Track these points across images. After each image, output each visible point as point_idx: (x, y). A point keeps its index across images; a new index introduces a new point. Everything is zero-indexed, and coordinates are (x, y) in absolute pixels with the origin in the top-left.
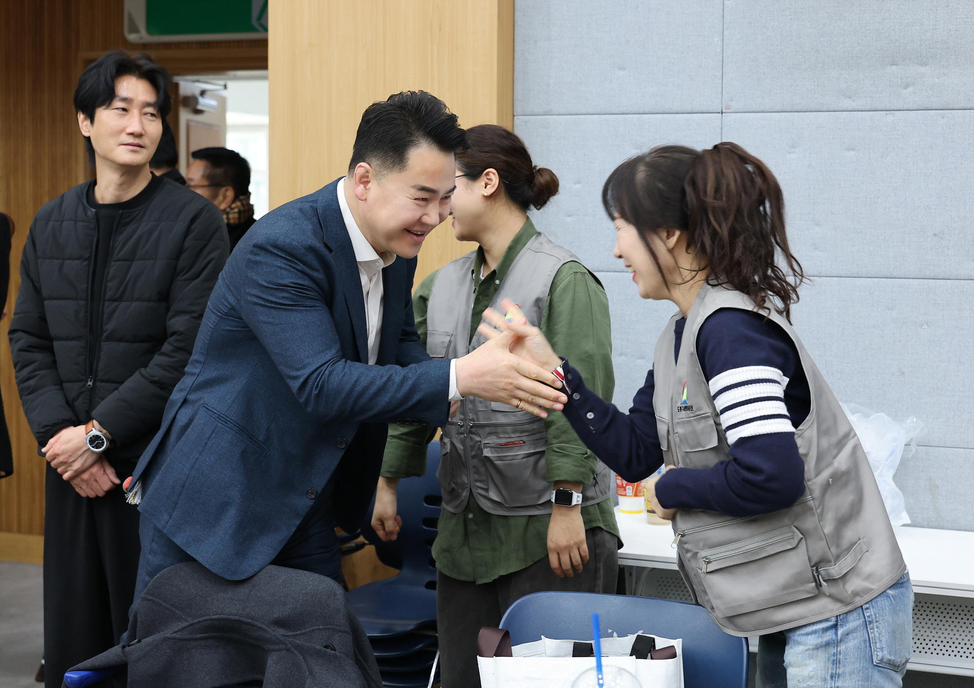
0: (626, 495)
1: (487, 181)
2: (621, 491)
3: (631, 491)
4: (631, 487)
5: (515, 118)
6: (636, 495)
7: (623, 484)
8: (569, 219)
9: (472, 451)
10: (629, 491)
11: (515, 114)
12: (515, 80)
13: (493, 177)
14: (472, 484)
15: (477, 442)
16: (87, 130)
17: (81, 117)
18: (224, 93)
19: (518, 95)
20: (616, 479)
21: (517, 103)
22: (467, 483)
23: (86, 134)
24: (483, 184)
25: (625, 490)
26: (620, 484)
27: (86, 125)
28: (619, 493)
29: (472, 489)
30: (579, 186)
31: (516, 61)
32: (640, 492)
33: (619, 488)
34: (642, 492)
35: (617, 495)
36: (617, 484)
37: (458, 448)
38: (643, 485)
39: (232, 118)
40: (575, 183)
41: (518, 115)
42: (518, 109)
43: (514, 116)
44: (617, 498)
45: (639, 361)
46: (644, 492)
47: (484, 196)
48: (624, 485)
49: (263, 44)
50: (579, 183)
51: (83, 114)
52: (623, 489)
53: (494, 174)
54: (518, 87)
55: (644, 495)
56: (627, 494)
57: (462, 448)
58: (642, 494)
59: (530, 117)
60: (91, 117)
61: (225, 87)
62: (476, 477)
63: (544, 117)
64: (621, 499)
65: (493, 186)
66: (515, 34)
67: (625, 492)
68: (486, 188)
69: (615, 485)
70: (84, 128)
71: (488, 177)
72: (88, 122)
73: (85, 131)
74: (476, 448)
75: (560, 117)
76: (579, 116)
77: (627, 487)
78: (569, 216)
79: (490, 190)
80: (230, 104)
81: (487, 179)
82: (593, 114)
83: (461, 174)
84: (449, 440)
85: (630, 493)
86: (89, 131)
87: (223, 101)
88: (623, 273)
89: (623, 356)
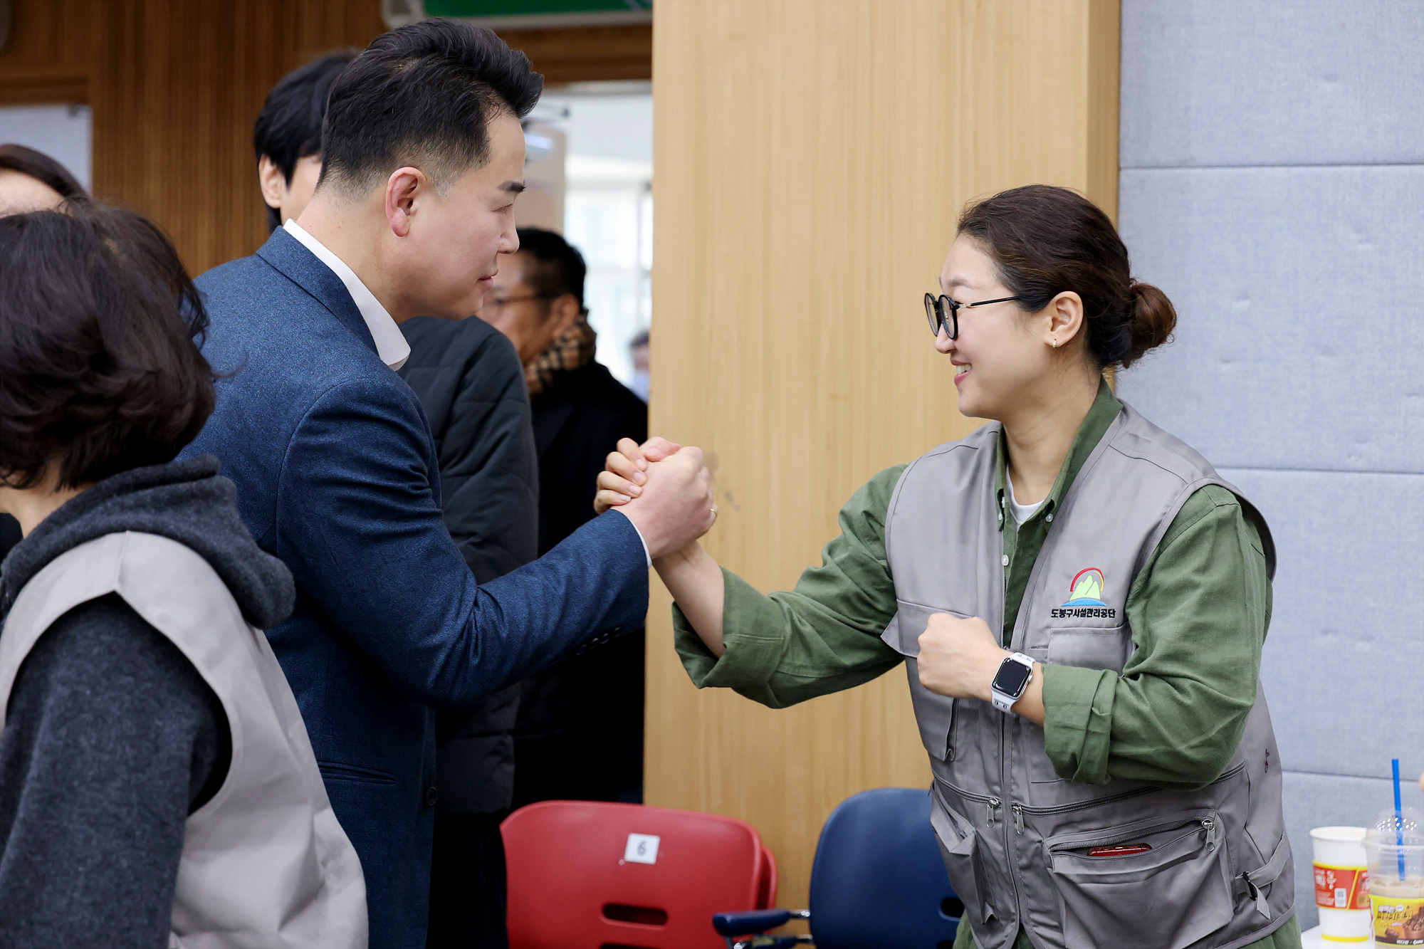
0: (1333, 906)
1: (1056, 314)
2: (1324, 898)
3: (1345, 898)
4: (1344, 890)
5: (1123, 173)
6: (1354, 906)
7: (1328, 885)
8: (1226, 368)
9: (1020, 857)
10: (1340, 898)
11: (1122, 165)
12: (1122, 100)
13: (1071, 308)
14: (1024, 917)
15: (1033, 842)
16: (276, 196)
17: (266, 168)
18: (564, 125)
19: (1129, 129)
20: (1315, 875)
21: (1125, 145)
22: (1014, 914)
23: (273, 202)
24: (1048, 320)
25: (1333, 896)
26: (1323, 884)
27: (276, 186)
28: (1320, 902)
29: (1026, 927)
30: (1245, 304)
31: (1124, 66)
32: (1362, 900)
33: (1319, 893)
34: (1366, 900)
35: (1317, 906)
36: (1317, 885)
37: (992, 849)
38: (1367, 888)
39: (577, 167)
40: (1238, 299)
41: (1128, 168)
42: (1127, 156)
43: (1119, 169)
44: (1317, 910)
45: (1362, 646)
46: (1369, 901)
47: (1049, 346)
48: (1331, 887)
49: (644, 32)
50: (1246, 297)
51: (273, 162)
52: (1329, 894)
53: (1074, 302)
54: (1127, 113)
55: (1369, 907)
56: (1337, 905)
57: (1000, 848)
58: (1366, 904)
59: (1150, 172)
60: (288, 172)
61: (566, 113)
62: (1032, 903)
63: (1179, 171)
64: (1324, 913)
65: (1071, 328)
66: (1124, 13)
67: (1332, 900)
68: (1052, 329)
69: (1313, 887)
70: (271, 191)
71: (1060, 307)
72: (280, 180)
73: (272, 197)
74: (1030, 853)
75: (1209, 171)
76: (1247, 170)
77: (1337, 890)
78: (1226, 362)
79: (1060, 336)
80: (574, 141)
81: (1058, 310)
82: (1273, 166)
83: (1008, 294)
84: (974, 829)
85: (1341, 902)
86: (279, 198)
87: (561, 141)
88: (1331, 474)
89: (1330, 636)
